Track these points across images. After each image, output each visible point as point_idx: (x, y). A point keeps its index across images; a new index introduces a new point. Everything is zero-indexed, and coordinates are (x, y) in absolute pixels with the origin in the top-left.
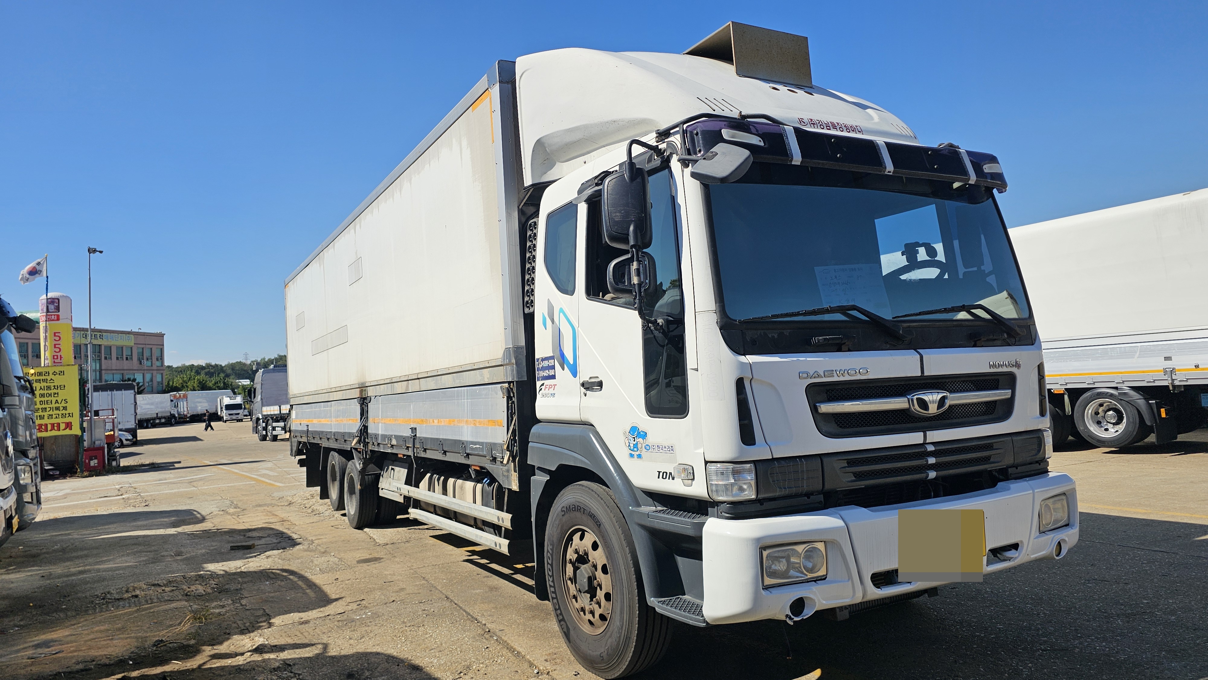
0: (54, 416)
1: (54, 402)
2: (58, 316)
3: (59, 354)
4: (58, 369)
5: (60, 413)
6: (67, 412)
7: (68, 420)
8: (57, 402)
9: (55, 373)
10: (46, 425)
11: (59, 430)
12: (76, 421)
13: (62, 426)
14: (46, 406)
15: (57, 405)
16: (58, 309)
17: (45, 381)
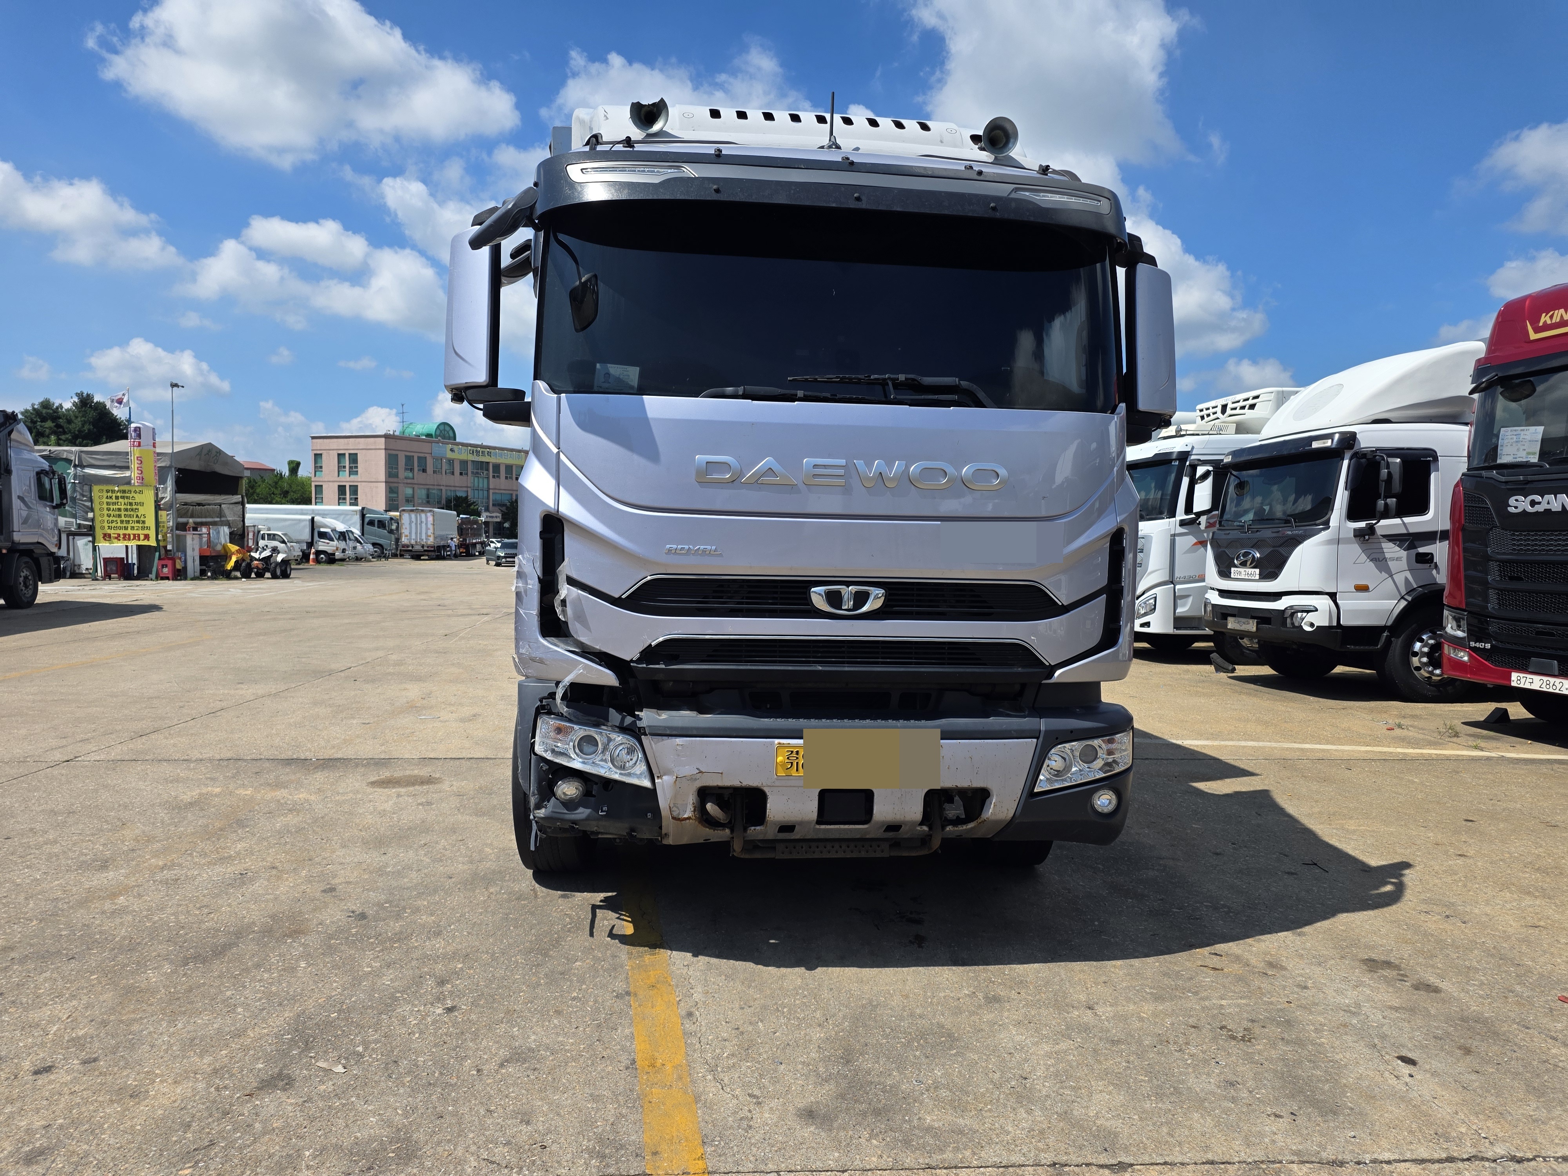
0: (136, 528)
1: (135, 516)
2: (139, 443)
3: (140, 476)
4: (138, 489)
5: (140, 525)
6: (146, 525)
7: (146, 532)
8: (137, 516)
9: (135, 492)
10: (129, 535)
11: (139, 540)
12: (152, 533)
13: (142, 537)
14: (129, 519)
15: (138, 519)
16: (139, 436)
17: (128, 498)
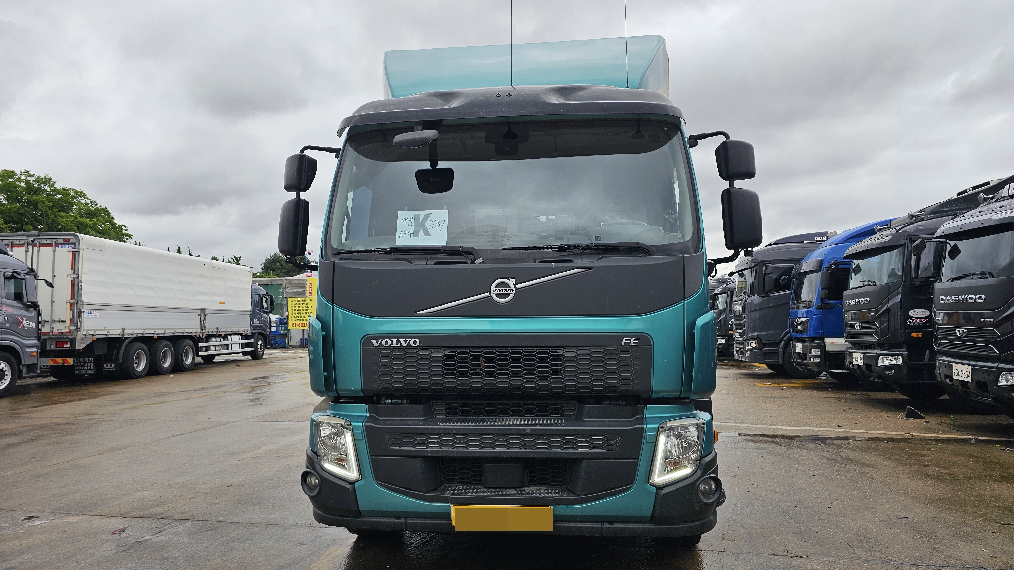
1: (307, 313)
3: (311, 292)
4: (309, 299)
9: (308, 301)
15: (309, 315)
17: (304, 303)
